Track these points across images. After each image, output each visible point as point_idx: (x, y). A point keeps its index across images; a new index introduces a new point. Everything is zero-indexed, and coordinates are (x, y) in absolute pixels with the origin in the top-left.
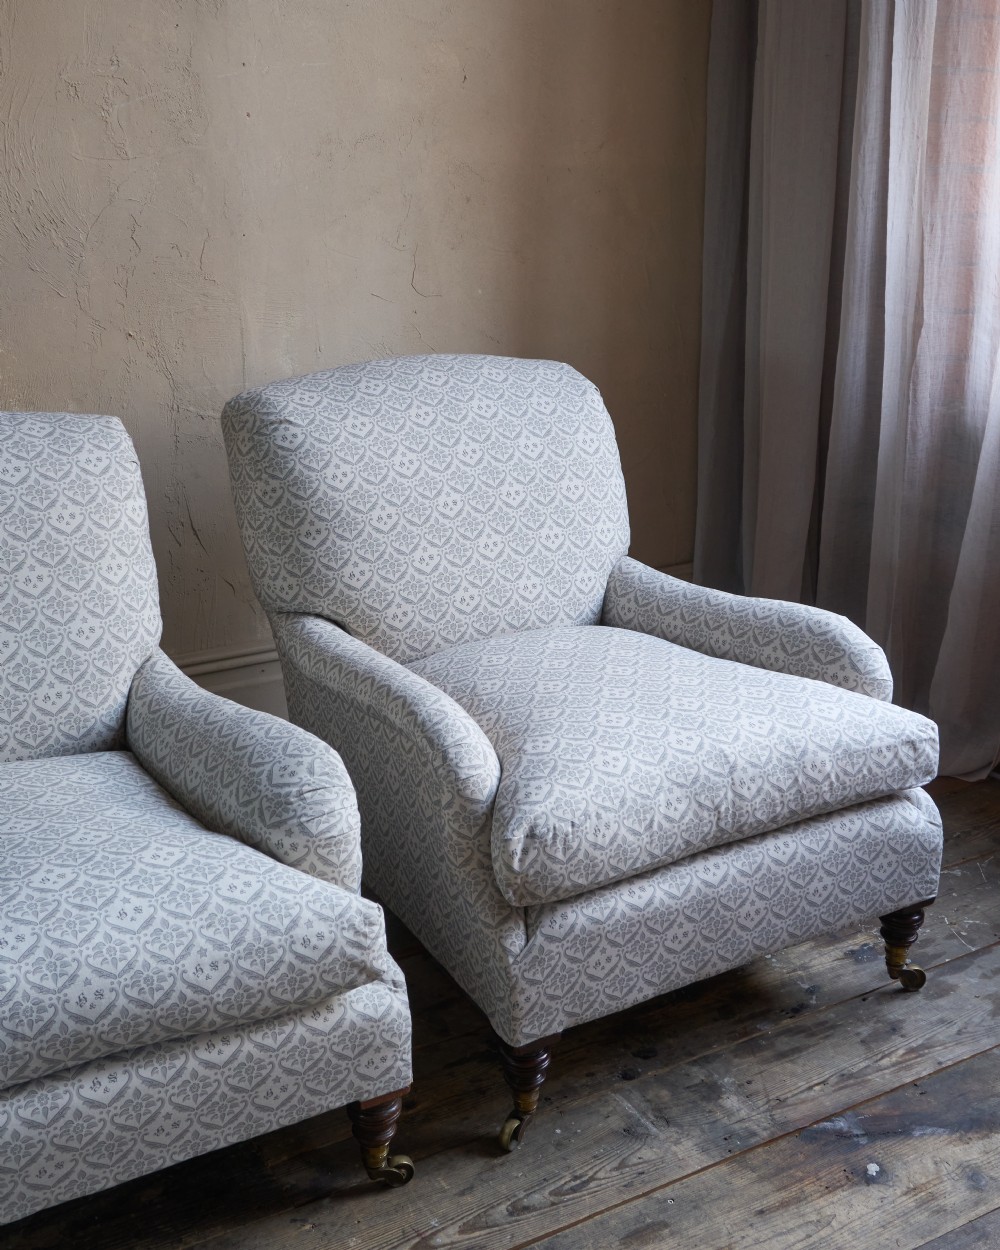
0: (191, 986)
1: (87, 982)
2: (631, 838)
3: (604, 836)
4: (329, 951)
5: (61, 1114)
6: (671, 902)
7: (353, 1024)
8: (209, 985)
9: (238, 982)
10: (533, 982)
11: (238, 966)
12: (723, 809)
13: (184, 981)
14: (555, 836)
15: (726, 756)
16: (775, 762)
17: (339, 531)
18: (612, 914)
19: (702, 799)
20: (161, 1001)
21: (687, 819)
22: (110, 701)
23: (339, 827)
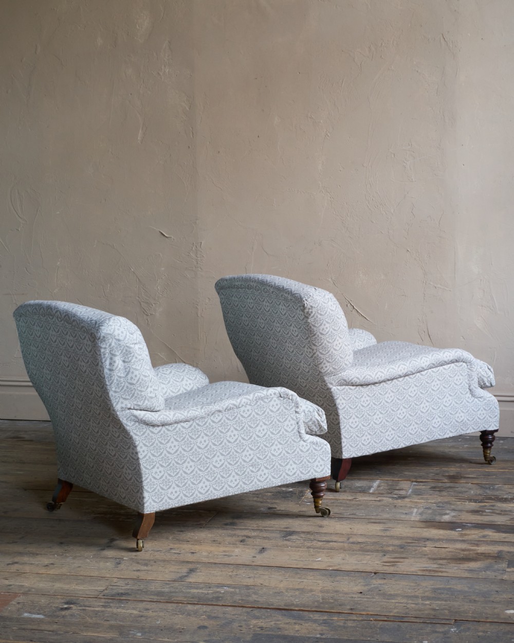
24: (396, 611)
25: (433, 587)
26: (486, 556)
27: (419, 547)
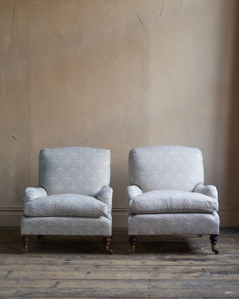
0: (78, 207)
1: (65, 203)
2: (150, 205)
3: (145, 204)
4: (97, 208)
6: (157, 218)
8: (80, 208)
9: (84, 209)
10: (131, 224)
11: (84, 207)
12: (168, 205)
13: (77, 207)
14: (137, 202)
15: (171, 197)
16: (180, 200)
17: (140, 170)
18: (146, 217)
19: (165, 203)
20: (74, 208)
21: (161, 205)
23: (107, 197)
24: (171, 295)
25: (182, 284)
26: (198, 271)
27: (164, 268)
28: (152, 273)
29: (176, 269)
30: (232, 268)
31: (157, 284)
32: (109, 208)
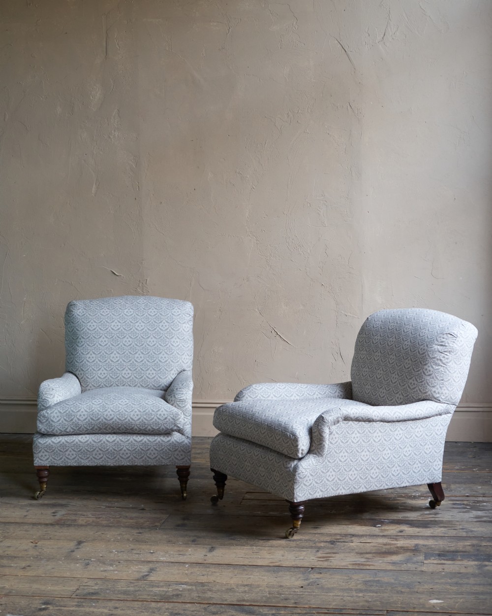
0: (131, 418)
1: (109, 412)
5: (101, 441)
7: (173, 442)
8: (136, 419)
9: (142, 420)
11: (143, 417)
20: (124, 420)
22: (167, 378)
24: (334, 603)
25: (363, 579)
26: (405, 549)
27: (347, 542)
28: (322, 552)
29: (368, 544)
30: (470, 545)
31: (320, 578)
32: (187, 416)
